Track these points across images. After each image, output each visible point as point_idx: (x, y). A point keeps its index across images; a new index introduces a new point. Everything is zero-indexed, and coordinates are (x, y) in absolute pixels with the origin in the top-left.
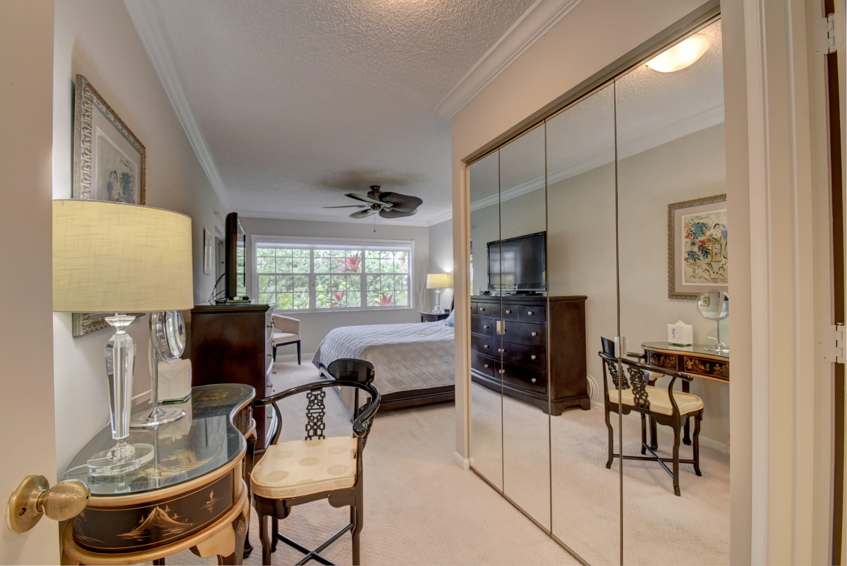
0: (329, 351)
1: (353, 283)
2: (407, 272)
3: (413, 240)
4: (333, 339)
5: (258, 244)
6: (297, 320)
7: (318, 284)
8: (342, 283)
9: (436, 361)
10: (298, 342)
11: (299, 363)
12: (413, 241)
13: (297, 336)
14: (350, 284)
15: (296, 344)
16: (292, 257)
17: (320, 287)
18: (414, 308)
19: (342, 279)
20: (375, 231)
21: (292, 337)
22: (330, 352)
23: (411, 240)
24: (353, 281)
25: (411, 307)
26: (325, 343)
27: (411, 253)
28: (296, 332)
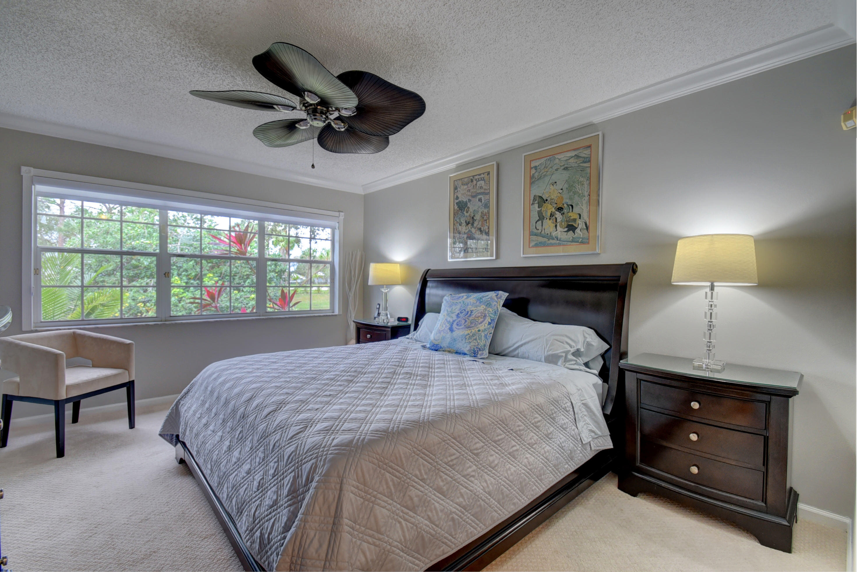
0: (204, 421)
1: (222, 275)
2: (330, 260)
3: (342, 212)
4: (212, 392)
5: (39, 188)
6: (128, 341)
7: (173, 275)
8: (208, 276)
9: (494, 458)
10: (130, 386)
11: (132, 425)
12: (342, 214)
13: (127, 372)
14: (218, 277)
15: (124, 391)
16: (121, 221)
17: (175, 280)
18: (341, 313)
19: (208, 270)
20: (313, 166)
21: (115, 376)
22: (206, 425)
23: (339, 211)
24: (223, 272)
25: (337, 312)
26: (191, 394)
27: (337, 232)
28: (124, 365)
